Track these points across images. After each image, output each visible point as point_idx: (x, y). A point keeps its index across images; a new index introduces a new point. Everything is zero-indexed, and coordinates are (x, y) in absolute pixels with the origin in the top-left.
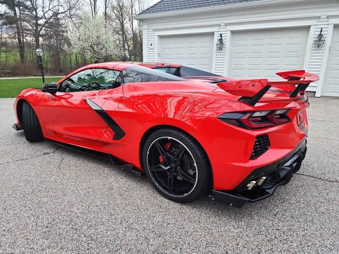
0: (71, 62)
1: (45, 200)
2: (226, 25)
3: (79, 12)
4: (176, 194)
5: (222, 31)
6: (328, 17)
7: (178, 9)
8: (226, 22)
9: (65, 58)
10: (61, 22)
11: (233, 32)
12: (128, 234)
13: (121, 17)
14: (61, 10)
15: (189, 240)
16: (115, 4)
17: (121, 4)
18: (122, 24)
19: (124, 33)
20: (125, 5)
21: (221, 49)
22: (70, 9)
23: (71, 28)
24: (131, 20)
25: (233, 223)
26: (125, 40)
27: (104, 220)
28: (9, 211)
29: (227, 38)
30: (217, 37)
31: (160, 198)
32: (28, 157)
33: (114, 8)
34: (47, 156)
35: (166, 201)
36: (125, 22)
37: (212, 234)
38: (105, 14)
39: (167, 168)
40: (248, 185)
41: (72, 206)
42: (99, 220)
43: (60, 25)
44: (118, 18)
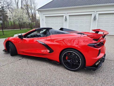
0: (9, 25)
1: (30, 75)
2: (67, 13)
3: (12, 7)
4: (73, 69)
5: (66, 15)
6: (97, 11)
7: (51, 8)
8: (67, 12)
9: (7, 23)
10: (5, 10)
11: (69, 16)
12: (64, 83)
13: (27, 9)
14: (5, 6)
15: (82, 82)
16: (25, 4)
17: (27, 4)
18: (28, 11)
19: (29, 14)
20: (29, 5)
21: (66, 21)
22: (8, 5)
23: (9, 12)
24: (31, 10)
25: (92, 76)
26: (29, 17)
27: (54, 79)
28: (20, 81)
29: (68, 17)
30: (64, 17)
31: (67, 71)
32: (14, 61)
33: (24, 5)
34: (21, 60)
35: (70, 71)
36: (29, 10)
37: (88, 79)
38: (22, 8)
39: (69, 61)
40: (96, 64)
41: (40, 76)
42: (52, 80)
43: (4, 11)
44: (26, 9)
